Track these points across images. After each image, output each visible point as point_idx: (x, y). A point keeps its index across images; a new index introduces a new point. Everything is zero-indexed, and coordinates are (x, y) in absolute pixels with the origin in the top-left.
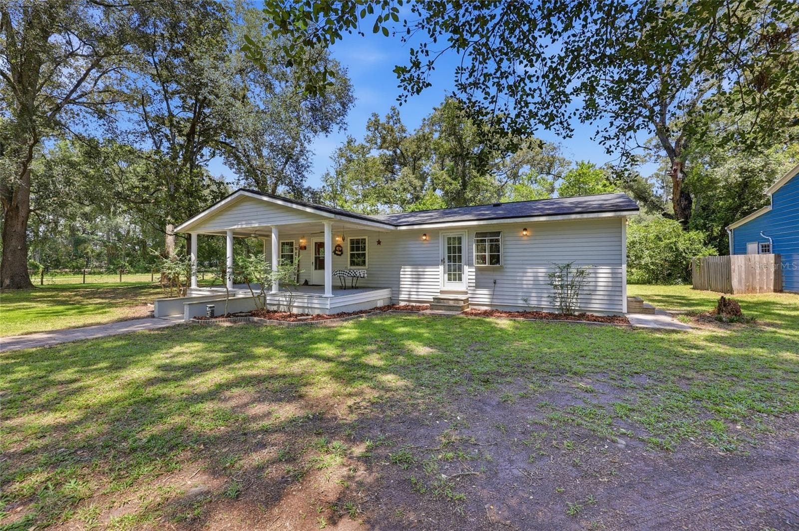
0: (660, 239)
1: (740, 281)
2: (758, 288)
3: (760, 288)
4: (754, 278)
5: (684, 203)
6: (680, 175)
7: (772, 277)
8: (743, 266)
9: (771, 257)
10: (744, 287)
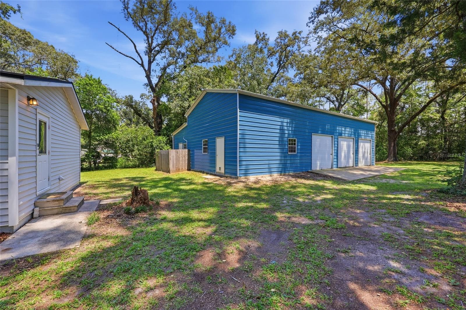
0: (144, 139)
1: (173, 165)
2: (181, 169)
3: (182, 169)
4: (179, 163)
5: (159, 120)
6: (156, 104)
7: (187, 162)
8: (175, 156)
9: (187, 150)
10: (175, 168)
